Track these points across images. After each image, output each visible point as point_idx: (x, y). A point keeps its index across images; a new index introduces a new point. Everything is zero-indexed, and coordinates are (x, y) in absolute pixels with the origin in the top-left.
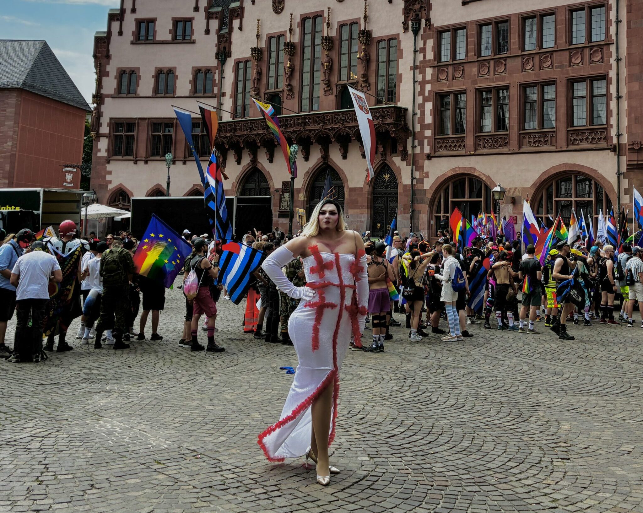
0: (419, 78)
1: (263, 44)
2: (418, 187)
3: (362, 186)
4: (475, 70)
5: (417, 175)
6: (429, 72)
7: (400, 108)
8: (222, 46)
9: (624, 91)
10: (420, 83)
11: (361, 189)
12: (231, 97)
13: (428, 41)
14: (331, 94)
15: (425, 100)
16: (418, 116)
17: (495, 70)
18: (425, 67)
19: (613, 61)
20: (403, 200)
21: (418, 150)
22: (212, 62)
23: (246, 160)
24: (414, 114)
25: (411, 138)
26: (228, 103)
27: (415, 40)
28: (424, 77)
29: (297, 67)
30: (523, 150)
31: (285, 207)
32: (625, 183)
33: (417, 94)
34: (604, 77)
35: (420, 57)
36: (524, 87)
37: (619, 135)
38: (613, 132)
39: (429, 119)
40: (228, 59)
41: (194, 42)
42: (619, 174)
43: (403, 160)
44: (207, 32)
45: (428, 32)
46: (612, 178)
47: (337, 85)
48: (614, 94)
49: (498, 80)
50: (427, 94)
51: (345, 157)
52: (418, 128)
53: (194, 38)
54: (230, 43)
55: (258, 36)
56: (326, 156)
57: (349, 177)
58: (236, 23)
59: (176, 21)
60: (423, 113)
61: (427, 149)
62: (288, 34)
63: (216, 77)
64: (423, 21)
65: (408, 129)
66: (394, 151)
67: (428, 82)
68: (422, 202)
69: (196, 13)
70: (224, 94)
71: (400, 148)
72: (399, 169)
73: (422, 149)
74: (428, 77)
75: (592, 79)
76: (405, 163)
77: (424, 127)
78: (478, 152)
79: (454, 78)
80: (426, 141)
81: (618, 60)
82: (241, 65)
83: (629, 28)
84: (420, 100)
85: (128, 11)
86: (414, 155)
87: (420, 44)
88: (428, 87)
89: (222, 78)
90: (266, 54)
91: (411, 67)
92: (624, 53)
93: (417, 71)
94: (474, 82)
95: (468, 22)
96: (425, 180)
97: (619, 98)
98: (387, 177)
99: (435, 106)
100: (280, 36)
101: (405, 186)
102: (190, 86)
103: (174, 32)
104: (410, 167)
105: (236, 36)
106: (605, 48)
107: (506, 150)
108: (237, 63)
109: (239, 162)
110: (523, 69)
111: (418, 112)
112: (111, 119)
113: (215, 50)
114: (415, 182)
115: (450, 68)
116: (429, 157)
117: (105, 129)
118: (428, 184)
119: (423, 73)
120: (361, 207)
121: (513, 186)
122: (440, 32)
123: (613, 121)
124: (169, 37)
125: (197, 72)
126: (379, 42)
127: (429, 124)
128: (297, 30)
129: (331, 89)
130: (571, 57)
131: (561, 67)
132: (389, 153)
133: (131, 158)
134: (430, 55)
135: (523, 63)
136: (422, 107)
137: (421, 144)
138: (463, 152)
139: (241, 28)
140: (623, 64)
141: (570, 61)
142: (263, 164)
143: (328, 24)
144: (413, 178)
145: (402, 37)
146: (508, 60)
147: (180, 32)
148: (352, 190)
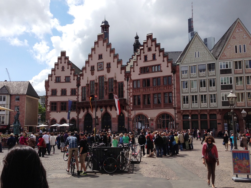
0: (129, 92)
1: (89, 83)
2: (130, 117)
3: (116, 117)
4: (142, 90)
5: (129, 114)
7: (125, 99)
8: (78, 83)
9: (176, 96)
10: (129, 93)
11: (115, 118)
13: (131, 83)
14: (107, 95)
15: (131, 97)
16: (129, 101)
17: (147, 90)
20: (126, 121)
21: (129, 109)
22: (76, 87)
23: (86, 111)
24: (128, 100)
25: (127, 106)
26: (80, 97)
27: (128, 82)
29: (98, 89)
30: (154, 108)
31: (97, 122)
32: (177, 116)
33: (128, 95)
34: (172, 92)
35: (129, 87)
36: (154, 94)
37: (175, 105)
39: (131, 101)
40: (80, 86)
41: (71, 82)
42: (175, 114)
43: (125, 111)
44: (74, 79)
45: (131, 81)
46: (174, 115)
47: (108, 93)
48: (174, 96)
49: (148, 93)
50: (131, 95)
51: (111, 110)
52: (129, 103)
53: (71, 81)
54: (80, 82)
55: (88, 81)
56: (106, 110)
57: (112, 115)
58: (81, 77)
59: (66, 77)
60: (130, 100)
61: (131, 109)
62: (95, 81)
63: (77, 91)
64: (129, 78)
65: (126, 104)
67: (131, 93)
68: (131, 121)
69: (71, 75)
70: (79, 95)
71: (125, 108)
72: (125, 113)
73: (130, 109)
74: (131, 91)
75: (169, 93)
76: (126, 112)
77: (130, 103)
78: (144, 109)
79: (137, 92)
80: (131, 107)
81: (174, 89)
82: (83, 88)
83: (176, 82)
84: (129, 97)
85: (53, 75)
86: (128, 110)
87: (129, 84)
88: (131, 94)
89: (78, 91)
90: (90, 85)
92: (175, 87)
93: (128, 90)
94: (142, 93)
95: (140, 79)
96: (131, 115)
97: (175, 97)
98: (122, 115)
99: (133, 98)
100: (94, 81)
101: (126, 117)
102: (70, 93)
103: (65, 80)
104: (127, 113)
105: (81, 80)
106: (171, 86)
107: (150, 108)
108: (82, 87)
109: (84, 112)
110: (153, 90)
111: (129, 100)
112: (50, 102)
113: (76, 84)
114: (129, 116)
115: (136, 89)
116: (132, 110)
117: (49, 104)
118: (132, 117)
119: (130, 90)
120: (116, 122)
121: (152, 117)
122: (133, 81)
123: (174, 102)
125: (72, 90)
126: (119, 83)
127: (132, 103)
128: (98, 80)
129: (107, 94)
130: (164, 88)
131: (162, 90)
132: (122, 109)
133: (56, 111)
134: (131, 86)
135: (153, 89)
136: (130, 98)
137: (130, 107)
138: (140, 109)
139: (83, 79)
140: (175, 89)
141: (164, 89)
142: (90, 112)
143: (106, 78)
144: (128, 115)
145: (124, 82)
146: (150, 88)
147: (67, 79)
148: (113, 118)
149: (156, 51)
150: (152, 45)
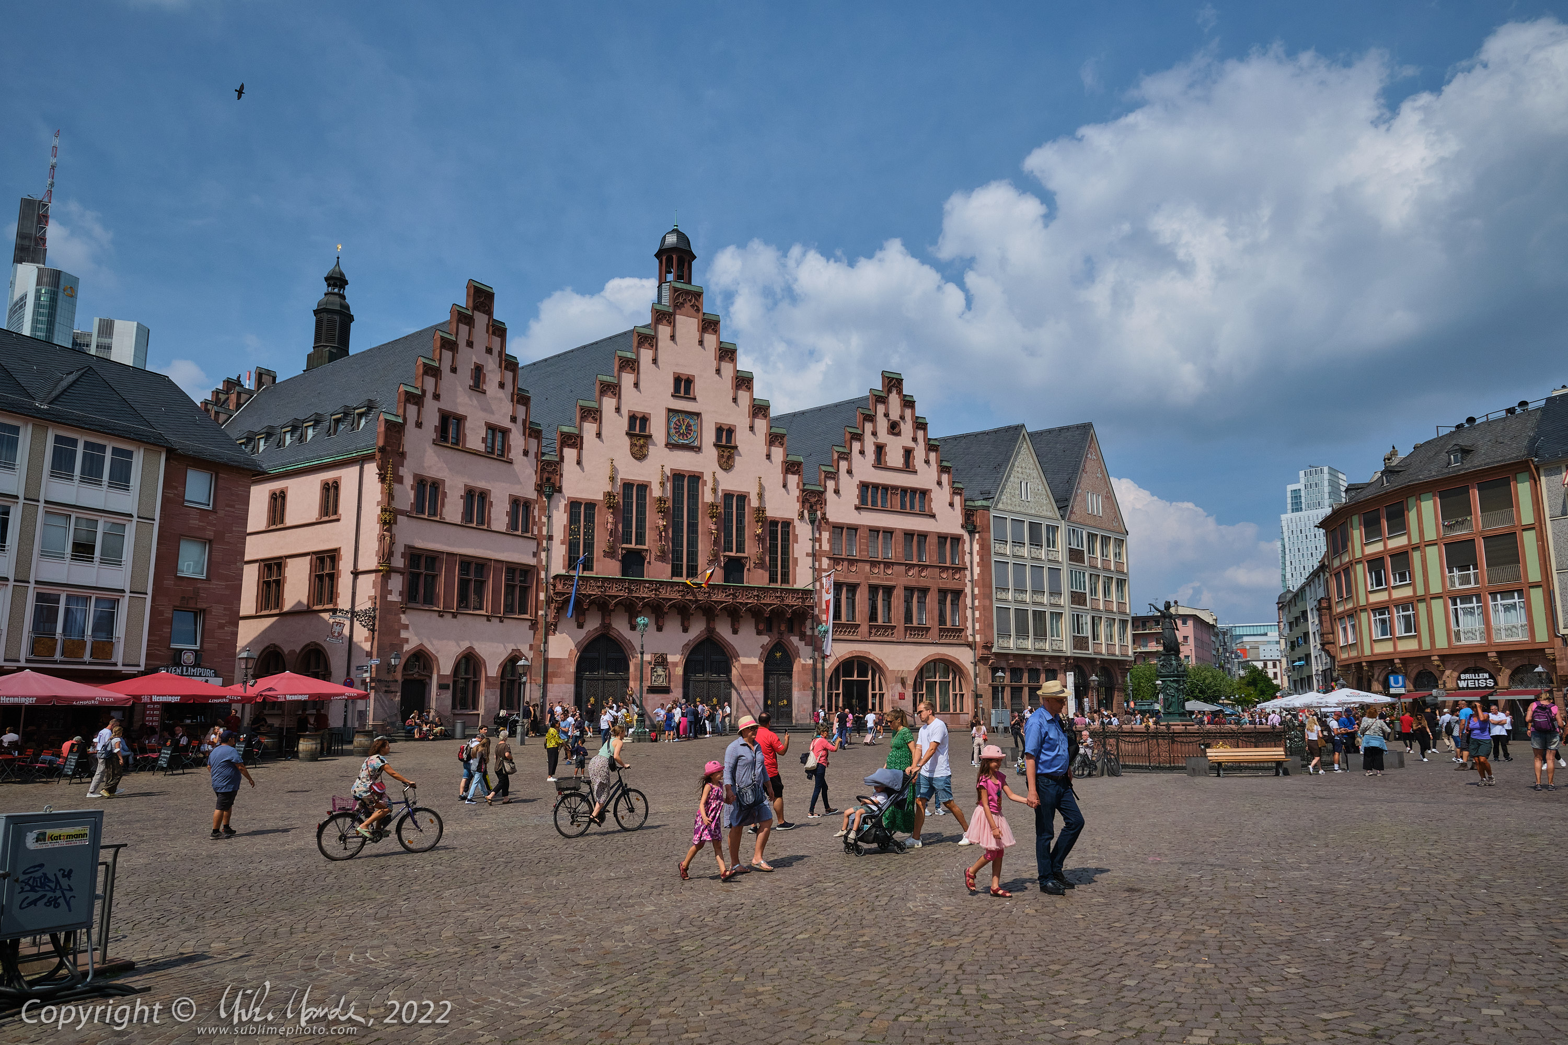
0: (817, 565)
1: (616, 490)
2: (818, 666)
3: (756, 663)
4: (867, 568)
5: (816, 655)
6: (825, 562)
8: (544, 477)
9: (975, 605)
10: (817, 570)
11: (756, 666)
12: (562, 543)
13: (823, 533)
15: (822, 586)
16: (816, 600)
17: (885, 571)
18: (821, 556)
19: (967, 581)
21: (816, 632)
22: (530, 493)
23: (593, 625)
25: (809, 621)
26: (558, 551)
27: (813, 529)
28: (820, 565)
29: (669, 527)
30: (908, 640)
31: (661, 682)
35: (816, 546)
37: (974, 635)
38: (969, 632)
40: (558, 495)
41: (511, 463)
42: (973, 663)
43: (801, 640)
44: (526, 453)
45: (824, 525)
46: (969, 667)
47: (725, 557)
48: (969, 606)
49: (887, 580)
51: (735, 632)
52: (816, 612)
53: (509, 457)
54: (561, 475)
55: (612, 479)
56: (710, 630)
57: (740, 653)
58: (570, 454)
59: (491, 429)
60: (820, 599)
62: (655, 488)
63: (537, 513)
64: (819, 515)
66: (791, 631)
67: (825, 571)
69: (513, 425)
70: (550, 538)
71: (799, 629)
72: (796, 648)
74: (825, 566)
76: (803, 643)
77: (822, 611)
78: (872, 639)
79: (850, 572)
81: (972, 581)
82: (583, 507)
83: (981, 560)
84: (817, 586)
85: (429, 395)
86: (812, 636)
87: (817, 534)
89: (549, 516)
90: (621, 502)
91: (808, 555)
92: (974, 577)
93: (815, 559)
94: (867, 578)
95: (860, 525)
96: (826, 660)
97: (971, 608)
98: (778, 655)
100: (642, 485)
101: (803, 665)
102: (506, 520)
103: (486, 441)
104: (810, 648)
105: (570, 469)
106: (962, 571)
107: (892, 639)
108: (574, 504)
109: (579, 627)
112: (406, 548)
113: (534, 479)
114: (815, 662)
118: (828, 664)
120: (756, 684)
121: (901, 669)
122: (834, 528)
123: (969, 624)
124: (481, 447)
125: (515, 502)
126: (771, 521)
128: (668, 486)
129: (717, 559)
130: (940, 572)
131: (933, 578)
132: (785, 632)
134: (826, 546)
135: (906, 569)
136: (820, 593)
138: (859, 638)
139: (579, 463)
140: (974, 584)
142: (621, 631)
143: (714, 490)
144: (813, 659)
145: (797, 522)
146: (895, 565)
147: (490, 442)
148: (745, 666)
149: (915, 439)
150: (902, 417)
